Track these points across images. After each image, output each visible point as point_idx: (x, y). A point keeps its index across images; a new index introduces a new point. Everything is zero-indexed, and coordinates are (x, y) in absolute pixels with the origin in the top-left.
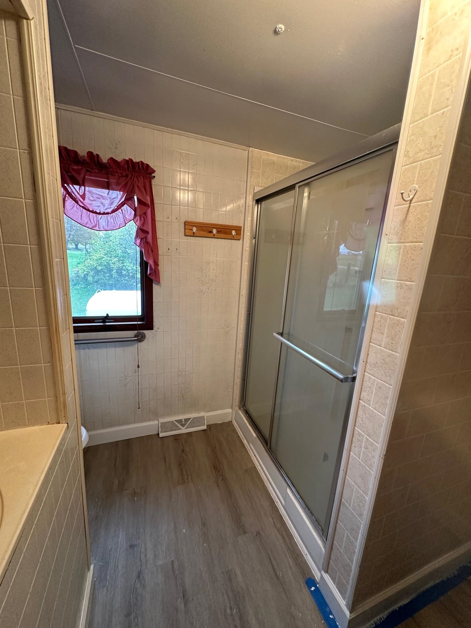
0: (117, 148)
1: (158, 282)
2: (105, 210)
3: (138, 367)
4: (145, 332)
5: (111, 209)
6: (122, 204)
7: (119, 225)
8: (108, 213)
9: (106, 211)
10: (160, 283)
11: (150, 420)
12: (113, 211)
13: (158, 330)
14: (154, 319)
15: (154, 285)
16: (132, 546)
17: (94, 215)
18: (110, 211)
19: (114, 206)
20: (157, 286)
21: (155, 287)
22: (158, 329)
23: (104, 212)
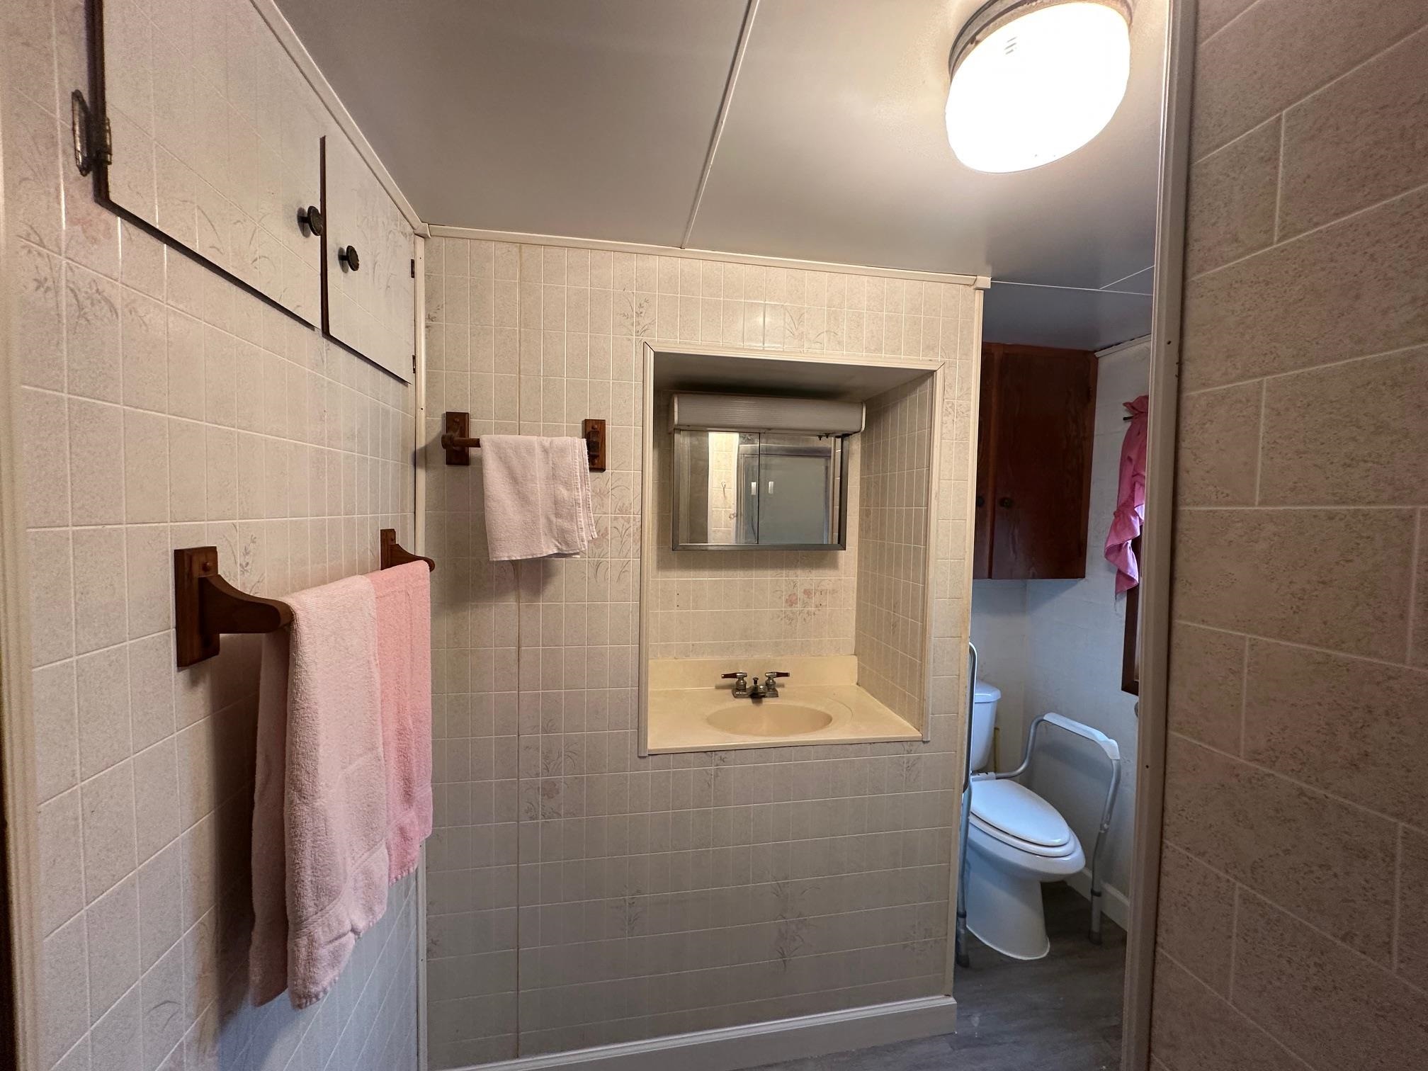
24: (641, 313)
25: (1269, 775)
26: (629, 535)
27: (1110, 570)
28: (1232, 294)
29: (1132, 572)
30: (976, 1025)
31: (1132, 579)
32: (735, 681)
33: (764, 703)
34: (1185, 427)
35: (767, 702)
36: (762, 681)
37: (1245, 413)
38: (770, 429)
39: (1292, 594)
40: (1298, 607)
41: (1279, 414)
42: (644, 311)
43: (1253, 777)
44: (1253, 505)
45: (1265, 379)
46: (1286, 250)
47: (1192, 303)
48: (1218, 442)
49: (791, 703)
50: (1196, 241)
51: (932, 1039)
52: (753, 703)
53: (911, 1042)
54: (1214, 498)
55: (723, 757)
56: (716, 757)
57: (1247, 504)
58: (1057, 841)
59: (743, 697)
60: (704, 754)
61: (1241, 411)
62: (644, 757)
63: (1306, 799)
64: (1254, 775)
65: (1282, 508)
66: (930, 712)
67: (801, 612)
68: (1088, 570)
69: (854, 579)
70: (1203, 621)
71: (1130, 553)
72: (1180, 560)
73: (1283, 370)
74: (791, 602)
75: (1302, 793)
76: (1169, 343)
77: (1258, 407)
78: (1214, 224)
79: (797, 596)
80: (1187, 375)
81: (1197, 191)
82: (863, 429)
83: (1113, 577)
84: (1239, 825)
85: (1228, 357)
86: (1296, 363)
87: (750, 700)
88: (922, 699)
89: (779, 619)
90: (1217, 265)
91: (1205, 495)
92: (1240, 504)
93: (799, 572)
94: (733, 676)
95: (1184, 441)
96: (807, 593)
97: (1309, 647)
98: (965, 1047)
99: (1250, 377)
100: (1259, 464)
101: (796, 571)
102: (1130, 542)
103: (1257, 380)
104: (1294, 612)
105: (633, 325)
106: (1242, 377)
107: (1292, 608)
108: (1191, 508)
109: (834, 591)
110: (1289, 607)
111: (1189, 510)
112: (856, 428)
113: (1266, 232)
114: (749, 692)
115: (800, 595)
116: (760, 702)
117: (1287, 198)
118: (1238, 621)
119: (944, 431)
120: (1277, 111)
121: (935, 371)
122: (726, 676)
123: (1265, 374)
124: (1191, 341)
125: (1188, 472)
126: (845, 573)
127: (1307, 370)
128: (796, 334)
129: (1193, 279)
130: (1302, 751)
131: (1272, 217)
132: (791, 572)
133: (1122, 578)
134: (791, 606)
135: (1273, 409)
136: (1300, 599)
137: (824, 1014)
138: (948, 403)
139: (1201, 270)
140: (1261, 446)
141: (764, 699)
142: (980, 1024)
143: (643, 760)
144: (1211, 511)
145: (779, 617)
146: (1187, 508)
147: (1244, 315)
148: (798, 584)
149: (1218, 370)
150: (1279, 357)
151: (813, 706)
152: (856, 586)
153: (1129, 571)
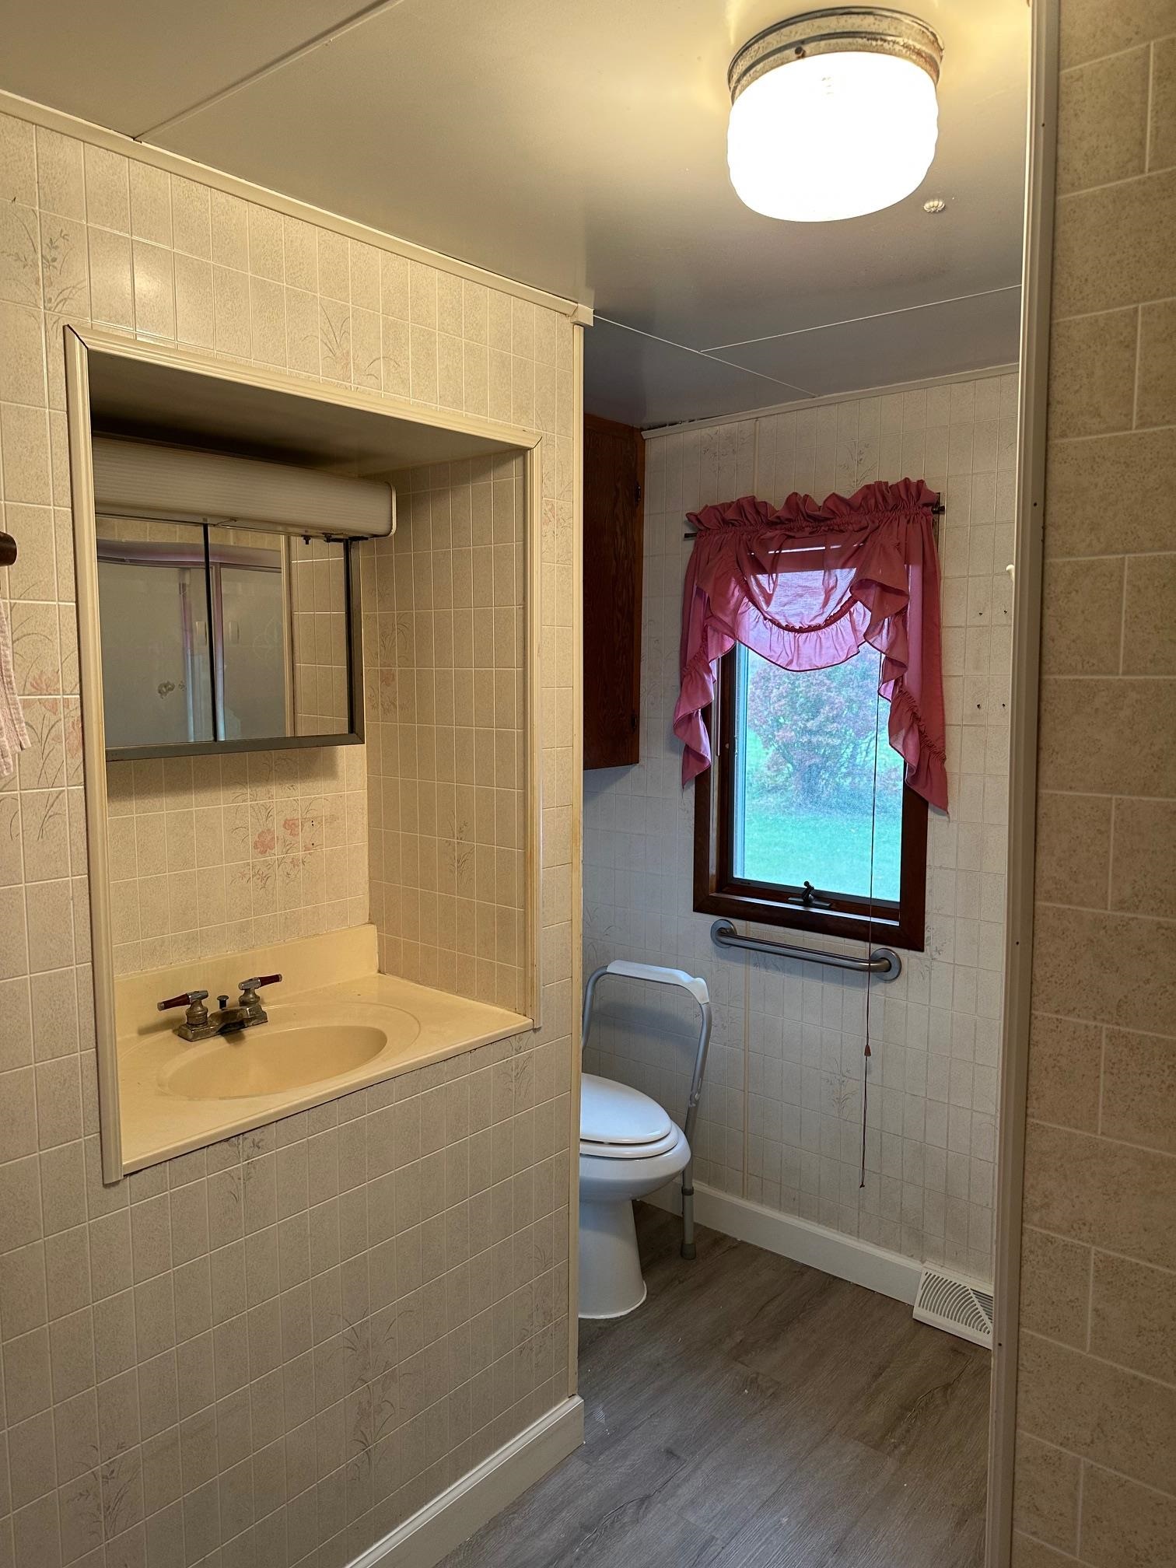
0: (862, 462)
1: (943, 807)
2: (812, 620)
3: (868, 1052)
4: (902, 953)
5: (825, 616)
6: (852, 601)
7: (846, 651)
8: (818, 628)
9: (813, 623)
10: (945, 809)
11: (899, 1250)
12: (831, 620)
13: (936, 956)
14: (927, 920)
15: (931, 815)
16: (671, 1453)
17: (792, 634)
18: (820, 620)
19: (832, 608)
20: (941, 817)
21: (934, 819)
22: (938, 951)
23: (810, 626)
24: (54, 260)
25: (1133, 919)
26: (57, 738)
27: (672, 749)
28: (1095, 466)
29: (705, 750)
30: (603, 1421)
31: (702, 759)
32: (182, 1011)
33: (248, 1039)
34: (1049, 594)
35: (251, 1033)
36: (234, 996)
37: (1109, 586)
38: (234, 519)
39: (1152, 754)
40: (1157, 766)
41: (1139, 591)
42: (60, 258)
43: (1119, 925)
44: (1117, 674)
45: (1127, 556)
46: (1143, 438)
47: (1055, 467)
48: (1083, 612)
49: (294, 1027)
50: (1058, 402)
51: (562, 1465)
52: (229, 1041)
53: (537, 1486)
54: (1080, 666)
55: (257, 1140)
56: (245, 1144)
57: (1111, 673)
58: (657, 1134)
59: (205, 1035)
60: (225, 1145)
61: (1106, 585)
62: (117, 1183)
63: (1163, 931)
64: (1120, 923)
65: (1142, 678)
66: (542, 983)
67: (281, 862)
68: (643, 752)
69: (363, 793)
70: (1071, 788)
71: (702, 724)
72: (1045, 729)
73: (1142, 551)
74: (263, 845)
75: (1159, 926)
76: (1035, 505)
77: (1121, 583)
78: (1077, 392)
79: (273, 834)
80: (1049, 541)
81: (1060, 352)
82: (394, 530)
83: (677, 760)
84: (1106, 973)
85: (1092, 529)
86: (1153, 546)
87: (221, 1040)
88: (528, 964)
89: (245, 880)
90: (1079, 435)
91: (1071, 665)
92: (1105, 674)
93: (274, 789)
94: (182, 1000)
95: (1048, 608)
96: (290, 825)
97: (1166, 800)
98: (601, 1453)
99: (1114, 553)
100: (1122, 638)
101: (269, 787)
102: (700, 710)
103: (1120, 556)
104: (1155, 771)
105: (37, 283)
106: (1103, 552)
107: (1152, 767)
108: (1057, 677)
109: (333, 818)
110: (1150, 766)
111: (1055, 679)
112: (381, 529)
113: (1126, 415)
114: (216, 1025)
115: (279, 831)
116: (241, 1038)
117: (1144, 389)
118: (1105, 783)
119: (544, 549)
120: (1135, 302)
121: (530, 449)
122: (168, 1005)
123: (1127, 552)
124: (1054, 508)
125: (1053, 640)
126: (348, 785)
127: (1164, 553)
128: (338, 354)
129: (1056, 441)
130: (1160, 890)
131: (1130, 401)
132: (261, 790)
133: (692, 759)
134: (264, 852)
135: (1134, 586)
136: (1159, 758)
137: (426, 1507)
138: (547, 505)
139: (1063, 435)
140: (1124, 619)
141: (247, 1032)
142: (606, 1418)
143: (114, 1189)
144: (1077, 680)
145: (244, 876)
146: (1052, 677)
147: (1107, 491)
148: (274, 812)
149: (1083, 541)
150: (1139, 537)
151: (336, 1023)
152: (366, 807)
153: (703, 749)
